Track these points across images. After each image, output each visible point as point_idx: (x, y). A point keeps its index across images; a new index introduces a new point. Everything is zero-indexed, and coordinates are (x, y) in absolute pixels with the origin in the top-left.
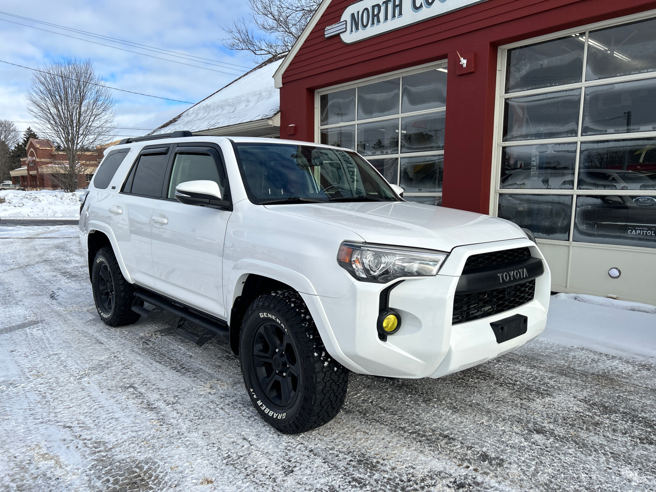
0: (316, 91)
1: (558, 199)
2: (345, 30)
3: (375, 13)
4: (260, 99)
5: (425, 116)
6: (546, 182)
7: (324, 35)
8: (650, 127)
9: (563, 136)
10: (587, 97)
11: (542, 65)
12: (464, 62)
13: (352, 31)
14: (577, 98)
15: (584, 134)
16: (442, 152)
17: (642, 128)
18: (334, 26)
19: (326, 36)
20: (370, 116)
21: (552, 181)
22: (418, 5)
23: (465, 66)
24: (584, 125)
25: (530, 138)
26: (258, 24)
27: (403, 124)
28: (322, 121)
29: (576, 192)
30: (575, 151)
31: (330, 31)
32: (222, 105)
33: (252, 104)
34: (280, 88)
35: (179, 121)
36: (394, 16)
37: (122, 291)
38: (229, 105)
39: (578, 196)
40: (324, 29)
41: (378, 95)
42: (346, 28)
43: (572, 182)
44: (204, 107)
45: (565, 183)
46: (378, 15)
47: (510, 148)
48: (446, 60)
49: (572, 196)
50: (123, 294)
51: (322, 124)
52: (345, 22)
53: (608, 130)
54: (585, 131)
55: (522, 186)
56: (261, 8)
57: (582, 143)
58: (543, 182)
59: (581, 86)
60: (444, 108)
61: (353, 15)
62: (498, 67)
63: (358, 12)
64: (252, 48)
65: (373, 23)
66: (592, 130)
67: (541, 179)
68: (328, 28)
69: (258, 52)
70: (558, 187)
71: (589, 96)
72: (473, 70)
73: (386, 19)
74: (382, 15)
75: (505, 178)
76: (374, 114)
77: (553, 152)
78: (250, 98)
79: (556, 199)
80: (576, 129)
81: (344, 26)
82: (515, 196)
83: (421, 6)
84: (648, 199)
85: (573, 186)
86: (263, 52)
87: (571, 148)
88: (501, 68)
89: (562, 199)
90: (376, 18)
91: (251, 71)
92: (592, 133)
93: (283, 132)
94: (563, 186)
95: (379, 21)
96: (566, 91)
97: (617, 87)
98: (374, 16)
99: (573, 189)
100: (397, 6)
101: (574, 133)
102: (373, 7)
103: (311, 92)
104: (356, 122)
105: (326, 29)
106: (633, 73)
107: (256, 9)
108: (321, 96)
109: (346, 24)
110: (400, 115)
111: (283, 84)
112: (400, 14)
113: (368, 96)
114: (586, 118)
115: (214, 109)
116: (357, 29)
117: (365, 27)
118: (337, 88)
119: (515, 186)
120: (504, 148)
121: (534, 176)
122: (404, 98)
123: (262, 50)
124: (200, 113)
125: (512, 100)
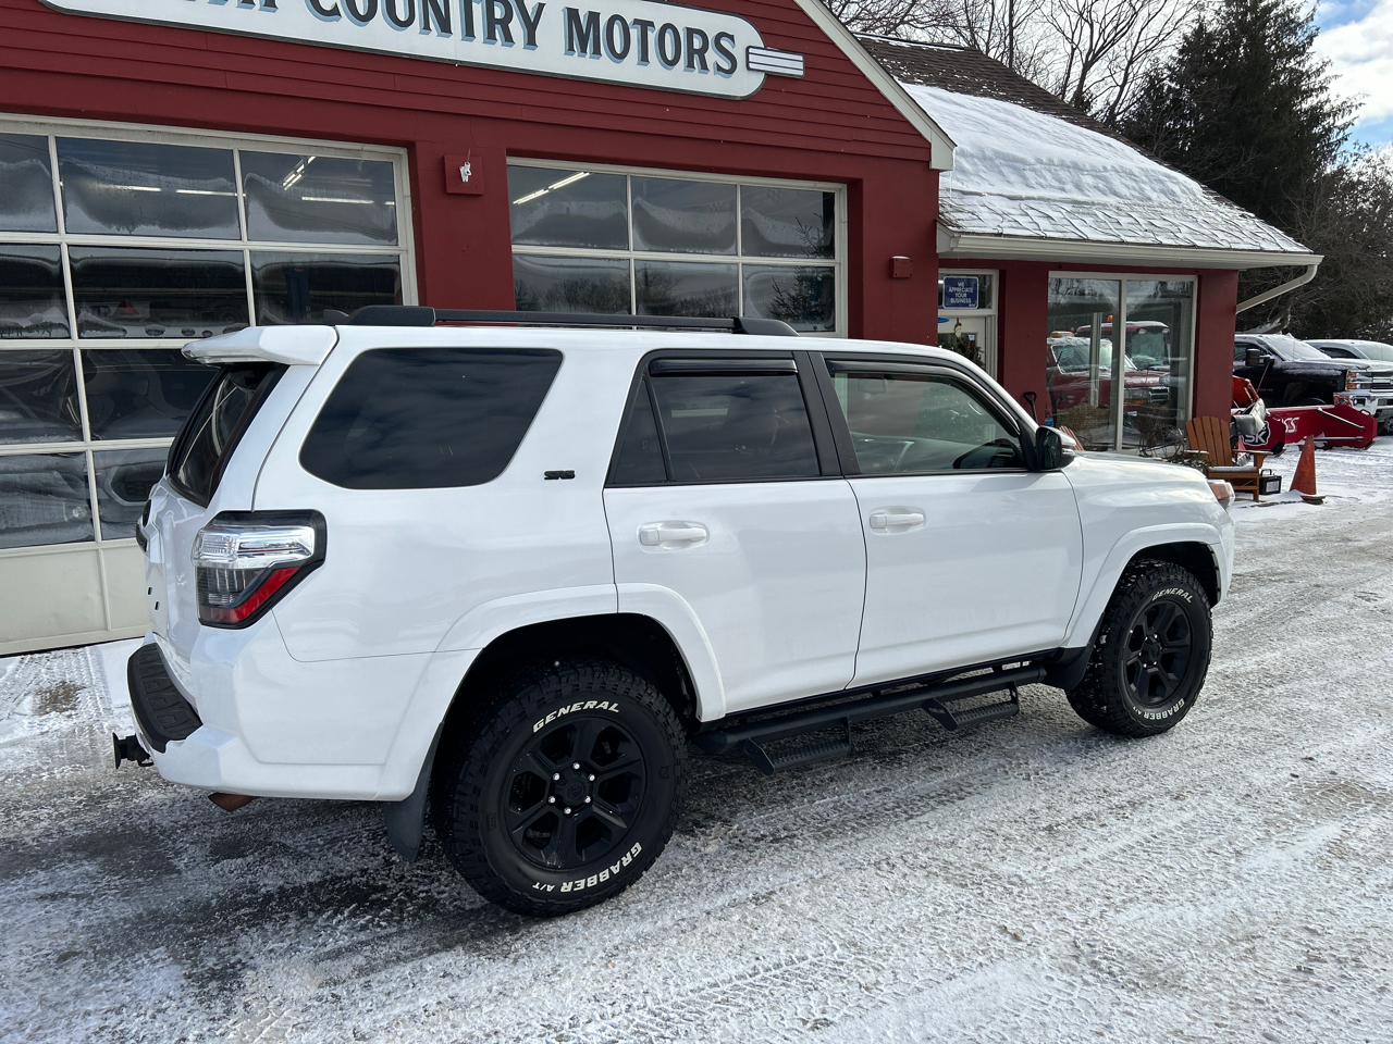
10: (637, 273)
11: (568, 208)
12: (467, 171)
22: (326, 6)
27: (257, 267)
71: (640, 272)
72: (476, 191)
83: (336, 12)
122: (251, 204)
125: (525, 258)
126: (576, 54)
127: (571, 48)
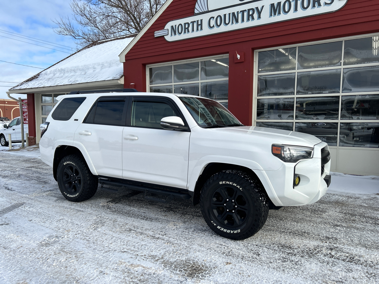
0: (147, 66)
1: (286, 124)
2: (167, 34)
3: (186, 27)
4: (103, 67)
5: (214, 83)
6: (280, 116)
7: (154, 35)
8: (328, 92)
9: (287, 94)
10: (298, 77)
11: (276, 60)
12: (239, 56)
13: (172, 35)
14: (293, 77)
15: (297, 94)
16: (227, 101)
17: (324, 92)
18: (160, 31)
19: (155, 36)
20: (182, 81)
21: (283, 116)
22: (212, 26)
23: (239, 58)
24: (298, 90)
25: (271, 95)
26: (77, 20)
27: (202, 86)
28: (150, 82)
29: (295, 121)
30: (294, 102)
31: (158, 34)
32: (74, 69)
33: (97, 70)
34: (124, 63)
35: (40, 78)
36: (198, 30)
37: (88, 180)
38: (80, 70)
39: (296, 123)
40: (154, 32)
41: (186, 70)
42: (168, 33)
43: (293, 116)
44: (59, 70)
45: (289, 116)
46: (188, 28)
47: (261, 100)
48: (228, 55)
49: (293, 123)
50: (89, 182)
51: (151, 84)
52: (167, 30)
53: (309, 92)
54: (298, 92)
55: (268, 118)
56: (79, 11)
57: (297, 98)
58: (278, 116)
59: (295, 72)
60: (227, 79)
61: (172, 27)
62: (254, 60)
63: (176, 25)
64: (73, 35)
65: (185, 32)
66: (301, 92)
67: (278, 115)
68: (156, 32)
69: (77, 37)
70: (286, 119)
71: (299, 76)
72: (243, 61)
73: (193, 30)
74: (190, 29)
75: (259, 114)
76: (184, 80)
77: (283, 102)
78: (96, 66)
79: (285, 124)
80: (293, 91)
81: (167, 32)
82: (265, 123)
83: (214, 26)
84: (323, 124)
85: (293, 118)
86: (80, 38)
87: (292, 100)
88: (256, 60)
89: (288, 124)
90: (186, 30)
91: (82, 49)
92: (301, 94)
93: (126, 88)
94: (288, 118)
95: (188, 31)
96: (288, 73)
97: (312, 73)
98: (185, 28)
99: (293, 119)
100: (200, 25)
101: (293, 93)
102: (185, 24)
103: (144, 66)
104: (173, 84)
105: (155, 33)
106: (319, 67)
107: (76, 12)
108: (150, 68)
109: (168, 31)
110: (200, 81)
111: (126, 60)
112: (201, 29)
113: (180, 70)
114: (298, 86)
115: (68, 72)
116: (175, 34)
117: (180, 33)
118: (161, 64)
119: (264, 118)
120: (258, 100)
121: (266, 113)
122: (202, 72)
123: (79, 36)
124: (57, 73)
125: (262, 76)
126: (273, 16)
127: (271, 15)
